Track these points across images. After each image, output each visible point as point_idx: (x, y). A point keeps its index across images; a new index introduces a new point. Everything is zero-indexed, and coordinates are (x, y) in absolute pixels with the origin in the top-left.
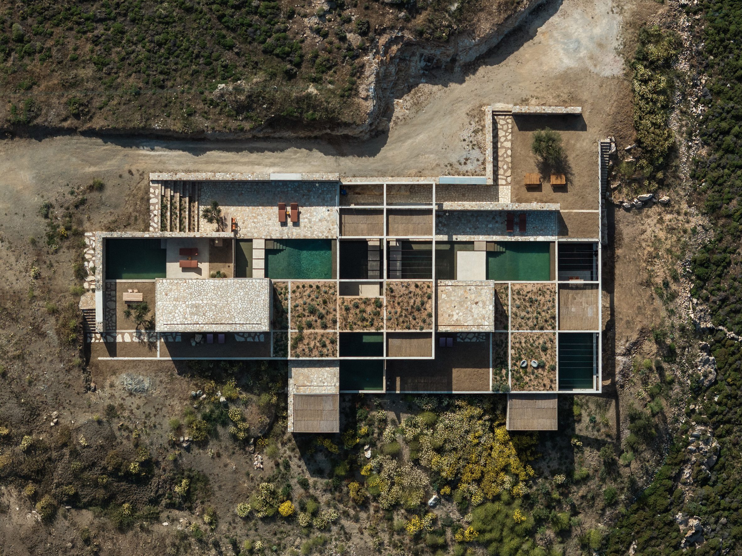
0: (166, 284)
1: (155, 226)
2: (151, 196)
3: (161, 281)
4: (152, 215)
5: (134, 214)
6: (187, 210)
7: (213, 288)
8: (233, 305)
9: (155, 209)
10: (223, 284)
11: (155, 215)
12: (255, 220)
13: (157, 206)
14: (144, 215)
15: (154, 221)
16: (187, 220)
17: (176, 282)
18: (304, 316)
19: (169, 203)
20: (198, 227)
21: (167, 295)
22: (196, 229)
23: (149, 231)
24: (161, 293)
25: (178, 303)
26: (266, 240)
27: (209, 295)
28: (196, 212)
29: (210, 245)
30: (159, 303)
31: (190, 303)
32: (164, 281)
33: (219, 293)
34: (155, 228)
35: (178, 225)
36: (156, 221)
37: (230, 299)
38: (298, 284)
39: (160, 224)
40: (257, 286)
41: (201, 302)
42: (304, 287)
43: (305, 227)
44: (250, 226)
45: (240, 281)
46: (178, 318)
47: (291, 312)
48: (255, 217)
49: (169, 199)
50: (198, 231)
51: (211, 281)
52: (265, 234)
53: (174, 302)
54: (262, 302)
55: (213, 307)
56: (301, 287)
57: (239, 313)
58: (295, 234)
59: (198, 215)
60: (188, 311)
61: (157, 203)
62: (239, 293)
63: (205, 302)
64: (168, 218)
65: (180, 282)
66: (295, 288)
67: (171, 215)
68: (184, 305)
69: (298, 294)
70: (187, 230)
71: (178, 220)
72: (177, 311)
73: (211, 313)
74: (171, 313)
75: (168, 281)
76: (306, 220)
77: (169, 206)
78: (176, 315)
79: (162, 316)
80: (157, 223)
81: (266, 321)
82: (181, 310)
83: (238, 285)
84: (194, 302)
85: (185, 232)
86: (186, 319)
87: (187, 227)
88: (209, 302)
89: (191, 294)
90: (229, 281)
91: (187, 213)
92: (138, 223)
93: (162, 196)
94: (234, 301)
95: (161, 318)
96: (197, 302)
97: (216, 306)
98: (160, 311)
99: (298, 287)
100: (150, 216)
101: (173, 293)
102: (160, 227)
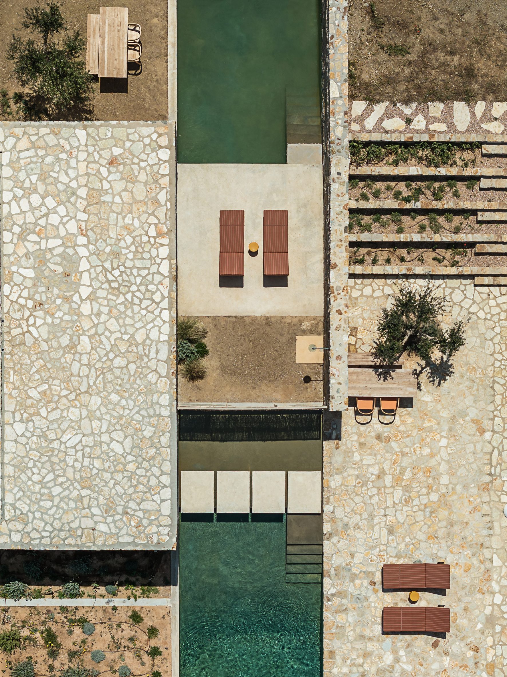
0: (152, 159)
1: (370, 123)
2: (480, 107)
3: (164, 141)
4: (408, 111)
5: (415, 41)
6: (428, 236)
7: (139, 337)
8: (74, 414)
9: (430, 120)
10: (152, 377)
11: (409, 121)
12: (388, 480)
13: (443, 127)
14: (409, 80)
15: (388, 115)
16: (393, 237)
17: (162, 197)
18: (53, 654)
19: (454, 171)
20: (363, 276)
21: (111, 163)
22: (358, 269)
23: (352, 97)
24: (118, 142)
25: (81, 204)
26: (319, 516)
27: (113, 325)
28: (419, 270)
29: (301, 320)
30: (81, 134)
31: (83, 252)
32: (166, 154)
33: (118, 362)
34: (361, 119)
35: (372, 204)
36: (387, 124)
37: (95, 401)
38: (162, 635)
39: (376, 137)
40: (147, 505)
41: (85, 292)
42: (155, 652)
43: (366, 655)
44: (368, 460)
45: (165, 440)
46: (24, 204)
47: (64, 609)
48: (398, 479)
49: (469, 172)
50: (352, 276)
51: (166, 329)
52: (339, 513)
53: (83, 192)
54: (88, 523)
55: (65, 341)
56: (154, 642)
57: (44, 436)
58: (340, 619)
59: (406, 277)
60: (53, 243)
61: (452, 127)
62: (118, 435)
63: (86, 309)
64: (401, 170)
65: (161, 213)
66: (148, 622)
67: (409, 179)
68: (72, 227)
69: (127, 631)
70: (353, 238)
71: (392, 204)
72: (50, 202)
73: (44, 333)
74: (43, 177)
75: (165, 169)
76: (389, 659)
77: (443, 171)
78: (36, 199)
79: (34, 146)
80: (378, 127)
81: (16, 538)
82: (54, 219)
83: (148, 432)
84: (84, 265)
85: (350, 228)
86: (22, 237)
87: (365, 237)
88: (86, 324)
89: (117, 255)
90: (165, 400)
91: (416, 237)
92: (383, 56)
93: (479, 145)
94: (91, 417)
95: (24, 144)
96: (86, 279)
97: (72, 347)
98: (51, 140)
99: (153, 632)
100: (407, 102)
101: (119, 186)
102: (364, 137)
